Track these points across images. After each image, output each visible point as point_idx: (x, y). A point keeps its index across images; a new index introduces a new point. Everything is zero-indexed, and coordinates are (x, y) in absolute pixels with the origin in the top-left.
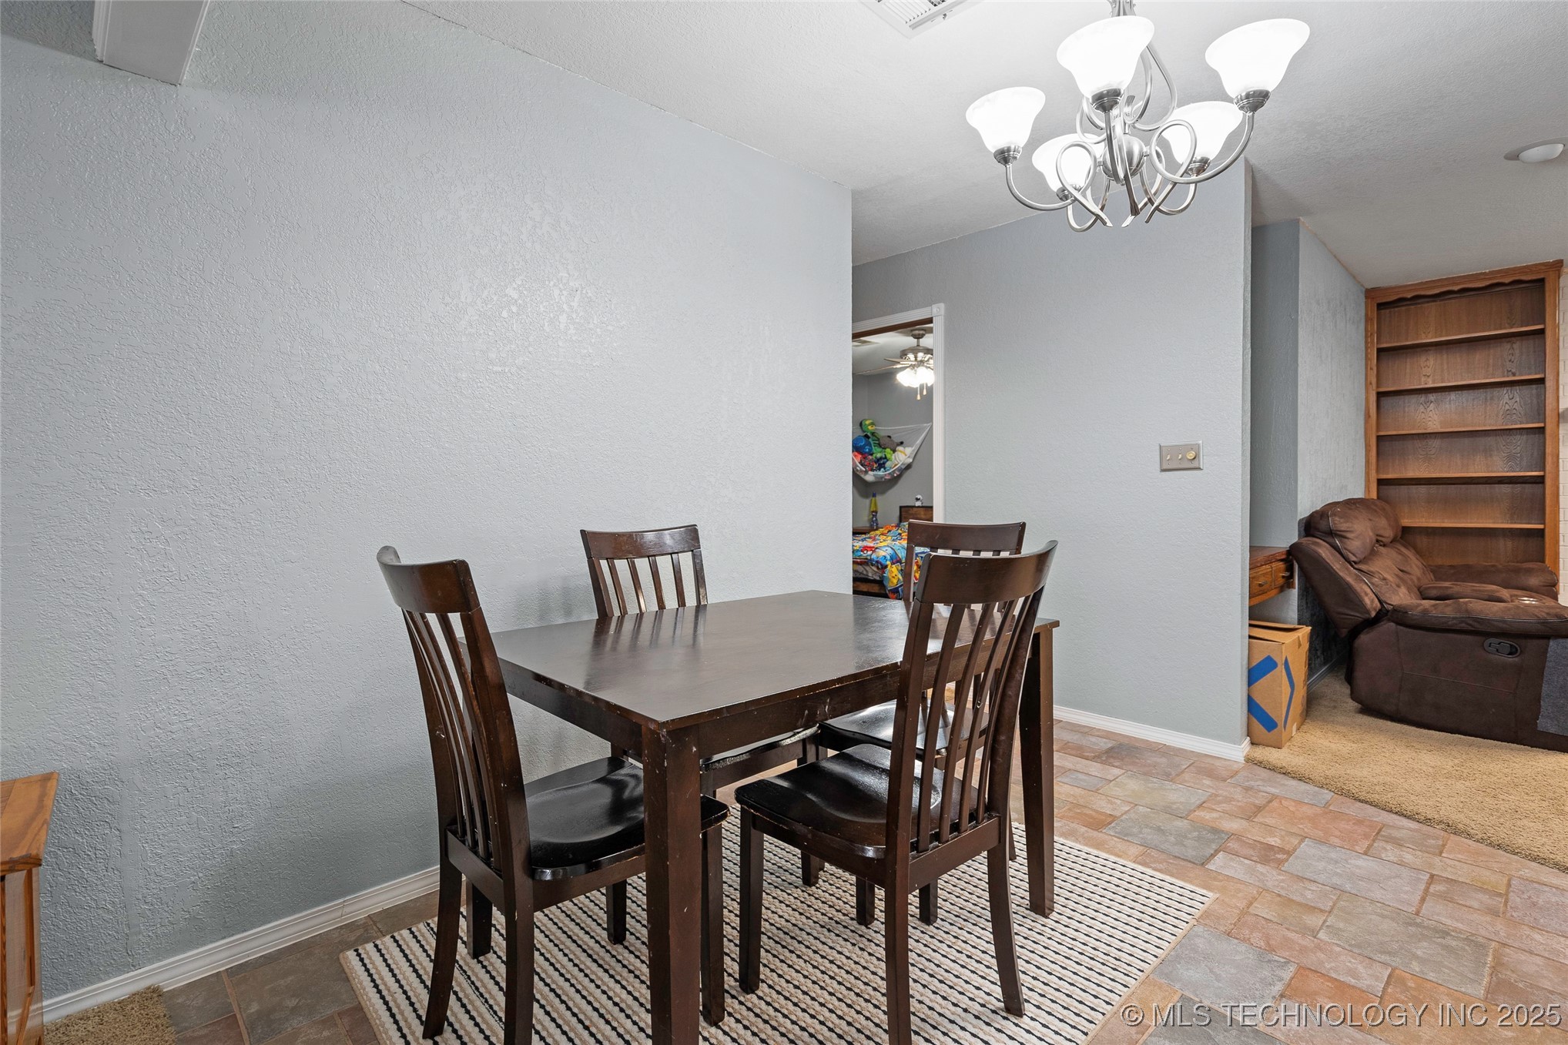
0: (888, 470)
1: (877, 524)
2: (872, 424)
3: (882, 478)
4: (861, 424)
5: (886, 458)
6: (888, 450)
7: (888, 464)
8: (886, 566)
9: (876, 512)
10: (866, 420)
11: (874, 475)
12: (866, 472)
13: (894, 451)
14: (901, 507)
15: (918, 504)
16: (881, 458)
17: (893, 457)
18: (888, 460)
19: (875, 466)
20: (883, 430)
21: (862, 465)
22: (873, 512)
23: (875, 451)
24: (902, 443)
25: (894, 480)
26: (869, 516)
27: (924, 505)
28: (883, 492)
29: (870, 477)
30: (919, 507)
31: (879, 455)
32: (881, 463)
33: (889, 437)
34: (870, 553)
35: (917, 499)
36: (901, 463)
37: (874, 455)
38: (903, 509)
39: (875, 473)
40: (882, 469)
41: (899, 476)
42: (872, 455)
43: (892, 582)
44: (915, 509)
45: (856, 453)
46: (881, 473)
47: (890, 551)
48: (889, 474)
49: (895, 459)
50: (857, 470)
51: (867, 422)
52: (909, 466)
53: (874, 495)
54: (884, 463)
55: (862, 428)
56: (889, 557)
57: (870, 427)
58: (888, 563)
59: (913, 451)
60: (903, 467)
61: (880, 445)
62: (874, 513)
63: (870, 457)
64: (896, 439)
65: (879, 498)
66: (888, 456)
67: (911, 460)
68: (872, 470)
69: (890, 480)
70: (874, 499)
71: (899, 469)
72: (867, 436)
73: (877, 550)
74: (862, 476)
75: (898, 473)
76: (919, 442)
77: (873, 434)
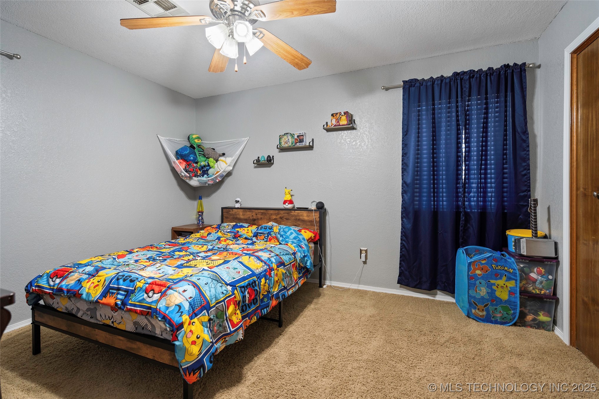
0: (211, 176)
1: (203, 223)
2: (199, 138)
3: (206, 183)
4: (189, 138)
5: (209, 165)
6: (211, 160)
7: (211, 171)
8: (181, 326)
9: (202, 213)
10: (194, 135)
11: (198, 181)
12: (190, 178)
13: (217, 161)
14: (223, 209)
15: (237, 205)
16: (204, 166)
17: (216, 166)
18: (210, 168)
19: (199, 172)
20: (207, 144)
21: (186, 171)
22: (199, 212)
23: (199, 160)
24: (224, 154)
25: (217, 185)
26: (196, 216)
27: (243, 206)
28: (208, 195)
29: (194, 182)
30: (238, 208)
31: (203, 163)
32: (205, 170)
33: (214, 149)
34: (156, 296)
35: (237, 202)
36: (222, 170)
37: (199, 163)
38: (224, 210)
39: (199, 178)
40: (205, 176)
41: (221, 182)
42: (197, 163)
43: (191, 354)
44: (235, 210)
45: (181, 161)
46: (204, 178)
47: (191, 292)
48: (212, 180)
49: (218, 167)
50: (182, 176)
51: (194, 136)
52: (229, 174)
53: (200, 198)
54: (207, 170)
55: (189, 141)
56: (186, 306)
57: (196, 141)
58: (185, 318)
59: (233, 160)
60: (225, 174)
61: (204, 156)
62: (201, 213)
63: (195, 165)
64: (219, 151)
65: (204, 201)
66: (211, 164)
67: (231, 168)
68: (196, 176)
69: (213, 184)
70: (200, 201)
71: (221, 176)
72: (192, 147)
73: (170, 291)
74: (187, 181)
75: (220, 179)
76: (238, 153)
77: (199, 146)
